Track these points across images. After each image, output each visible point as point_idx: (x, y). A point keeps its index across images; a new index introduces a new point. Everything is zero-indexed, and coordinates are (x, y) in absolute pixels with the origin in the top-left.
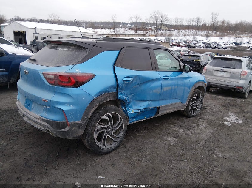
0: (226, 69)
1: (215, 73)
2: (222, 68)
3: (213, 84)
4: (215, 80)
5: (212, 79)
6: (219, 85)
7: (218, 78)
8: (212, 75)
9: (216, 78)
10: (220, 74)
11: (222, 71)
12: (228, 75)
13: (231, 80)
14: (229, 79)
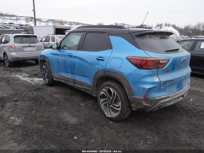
0: (32, 45)
1: (25, 49)
2: (29, 44)
3: (27, 58)
4: (27, 54)
5: (25, 55)
6: (32, 58)
7: (28, 52)
8: (23, 51)
9: (26, 53)
10: (29, 49)
11: (30, 46)
12: (35, 49)
13: (38, 52)
14: (36, 52)
